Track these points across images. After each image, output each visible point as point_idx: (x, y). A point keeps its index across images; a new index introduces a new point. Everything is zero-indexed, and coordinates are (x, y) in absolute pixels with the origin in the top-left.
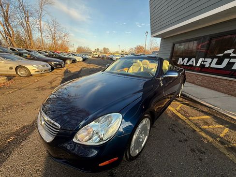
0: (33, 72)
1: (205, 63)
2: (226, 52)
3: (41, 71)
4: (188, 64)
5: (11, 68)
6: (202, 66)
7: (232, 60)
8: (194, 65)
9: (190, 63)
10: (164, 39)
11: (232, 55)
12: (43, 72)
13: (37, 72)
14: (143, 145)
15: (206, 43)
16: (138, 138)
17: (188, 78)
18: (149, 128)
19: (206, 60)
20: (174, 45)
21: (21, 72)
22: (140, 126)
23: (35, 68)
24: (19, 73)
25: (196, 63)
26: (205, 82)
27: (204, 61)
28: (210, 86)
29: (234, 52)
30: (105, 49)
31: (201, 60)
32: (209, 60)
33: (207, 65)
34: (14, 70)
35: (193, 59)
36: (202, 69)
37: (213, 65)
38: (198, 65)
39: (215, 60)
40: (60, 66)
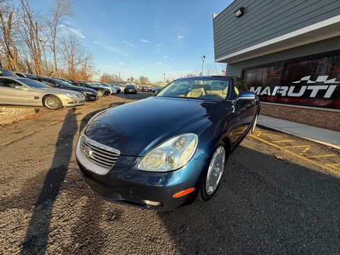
0: (65, 104)
1: (281, 92)
2: (302, 79)
3: (76, 103)
4: (262, 94)
5: (37, 98)
6: (278, 95)
7: (310, 88)
8: (269, 94)
9: (264, 92)
10: (231, 64)
11: (309, 82)
12: (77, 104)
13: (70, 103)
14: (217, 182)
15: (281, 69)
16: (213, 171)
17: (262, 110)
18: (223, 161)
19: (282, 88)
20: (243, 72)
21: (50, 103)
22: (215, 155)
23: (68, 98)
24: (46, 104)
25: (271, 92)
26: (283, 112)
27: (280, 90)
28: (288, 117)
29: (311, 79)
30: (142, 78)
31: (276, 88)
32: (286, 88)
33: (284, 94)
34: (40, 100)
35: (268, 88)
36: (279, 98)
37: (291, 94)
38: (274, 94)
39: (292, 88)
40: (94, 98)
